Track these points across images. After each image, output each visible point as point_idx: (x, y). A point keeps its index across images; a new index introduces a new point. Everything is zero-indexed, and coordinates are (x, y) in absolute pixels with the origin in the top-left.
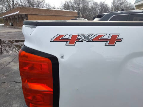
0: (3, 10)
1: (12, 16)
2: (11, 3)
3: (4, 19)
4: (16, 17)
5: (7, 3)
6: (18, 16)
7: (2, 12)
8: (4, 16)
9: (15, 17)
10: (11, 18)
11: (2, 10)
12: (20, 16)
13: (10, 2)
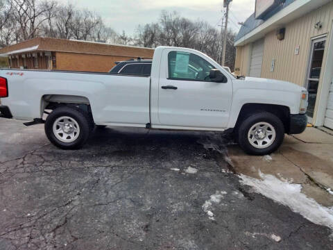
0: (10, 39)
1: (26, 53)
2: (29, 25)
3: (10, 58)
4: (34, 55)
5: (18, 25)
6: (38, 54)
7: (7, 43)
8: (9, 53)
9: (31, 55)
10: (23, 56)
11: (7, 39)
12: (41, 55)
13: (25, 24)
